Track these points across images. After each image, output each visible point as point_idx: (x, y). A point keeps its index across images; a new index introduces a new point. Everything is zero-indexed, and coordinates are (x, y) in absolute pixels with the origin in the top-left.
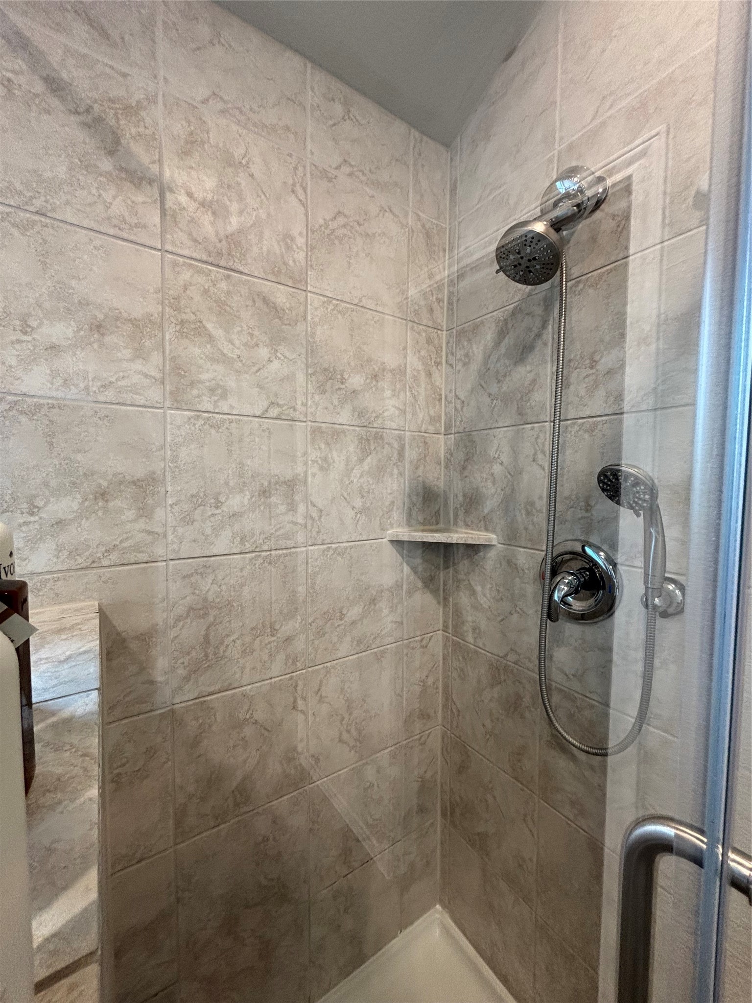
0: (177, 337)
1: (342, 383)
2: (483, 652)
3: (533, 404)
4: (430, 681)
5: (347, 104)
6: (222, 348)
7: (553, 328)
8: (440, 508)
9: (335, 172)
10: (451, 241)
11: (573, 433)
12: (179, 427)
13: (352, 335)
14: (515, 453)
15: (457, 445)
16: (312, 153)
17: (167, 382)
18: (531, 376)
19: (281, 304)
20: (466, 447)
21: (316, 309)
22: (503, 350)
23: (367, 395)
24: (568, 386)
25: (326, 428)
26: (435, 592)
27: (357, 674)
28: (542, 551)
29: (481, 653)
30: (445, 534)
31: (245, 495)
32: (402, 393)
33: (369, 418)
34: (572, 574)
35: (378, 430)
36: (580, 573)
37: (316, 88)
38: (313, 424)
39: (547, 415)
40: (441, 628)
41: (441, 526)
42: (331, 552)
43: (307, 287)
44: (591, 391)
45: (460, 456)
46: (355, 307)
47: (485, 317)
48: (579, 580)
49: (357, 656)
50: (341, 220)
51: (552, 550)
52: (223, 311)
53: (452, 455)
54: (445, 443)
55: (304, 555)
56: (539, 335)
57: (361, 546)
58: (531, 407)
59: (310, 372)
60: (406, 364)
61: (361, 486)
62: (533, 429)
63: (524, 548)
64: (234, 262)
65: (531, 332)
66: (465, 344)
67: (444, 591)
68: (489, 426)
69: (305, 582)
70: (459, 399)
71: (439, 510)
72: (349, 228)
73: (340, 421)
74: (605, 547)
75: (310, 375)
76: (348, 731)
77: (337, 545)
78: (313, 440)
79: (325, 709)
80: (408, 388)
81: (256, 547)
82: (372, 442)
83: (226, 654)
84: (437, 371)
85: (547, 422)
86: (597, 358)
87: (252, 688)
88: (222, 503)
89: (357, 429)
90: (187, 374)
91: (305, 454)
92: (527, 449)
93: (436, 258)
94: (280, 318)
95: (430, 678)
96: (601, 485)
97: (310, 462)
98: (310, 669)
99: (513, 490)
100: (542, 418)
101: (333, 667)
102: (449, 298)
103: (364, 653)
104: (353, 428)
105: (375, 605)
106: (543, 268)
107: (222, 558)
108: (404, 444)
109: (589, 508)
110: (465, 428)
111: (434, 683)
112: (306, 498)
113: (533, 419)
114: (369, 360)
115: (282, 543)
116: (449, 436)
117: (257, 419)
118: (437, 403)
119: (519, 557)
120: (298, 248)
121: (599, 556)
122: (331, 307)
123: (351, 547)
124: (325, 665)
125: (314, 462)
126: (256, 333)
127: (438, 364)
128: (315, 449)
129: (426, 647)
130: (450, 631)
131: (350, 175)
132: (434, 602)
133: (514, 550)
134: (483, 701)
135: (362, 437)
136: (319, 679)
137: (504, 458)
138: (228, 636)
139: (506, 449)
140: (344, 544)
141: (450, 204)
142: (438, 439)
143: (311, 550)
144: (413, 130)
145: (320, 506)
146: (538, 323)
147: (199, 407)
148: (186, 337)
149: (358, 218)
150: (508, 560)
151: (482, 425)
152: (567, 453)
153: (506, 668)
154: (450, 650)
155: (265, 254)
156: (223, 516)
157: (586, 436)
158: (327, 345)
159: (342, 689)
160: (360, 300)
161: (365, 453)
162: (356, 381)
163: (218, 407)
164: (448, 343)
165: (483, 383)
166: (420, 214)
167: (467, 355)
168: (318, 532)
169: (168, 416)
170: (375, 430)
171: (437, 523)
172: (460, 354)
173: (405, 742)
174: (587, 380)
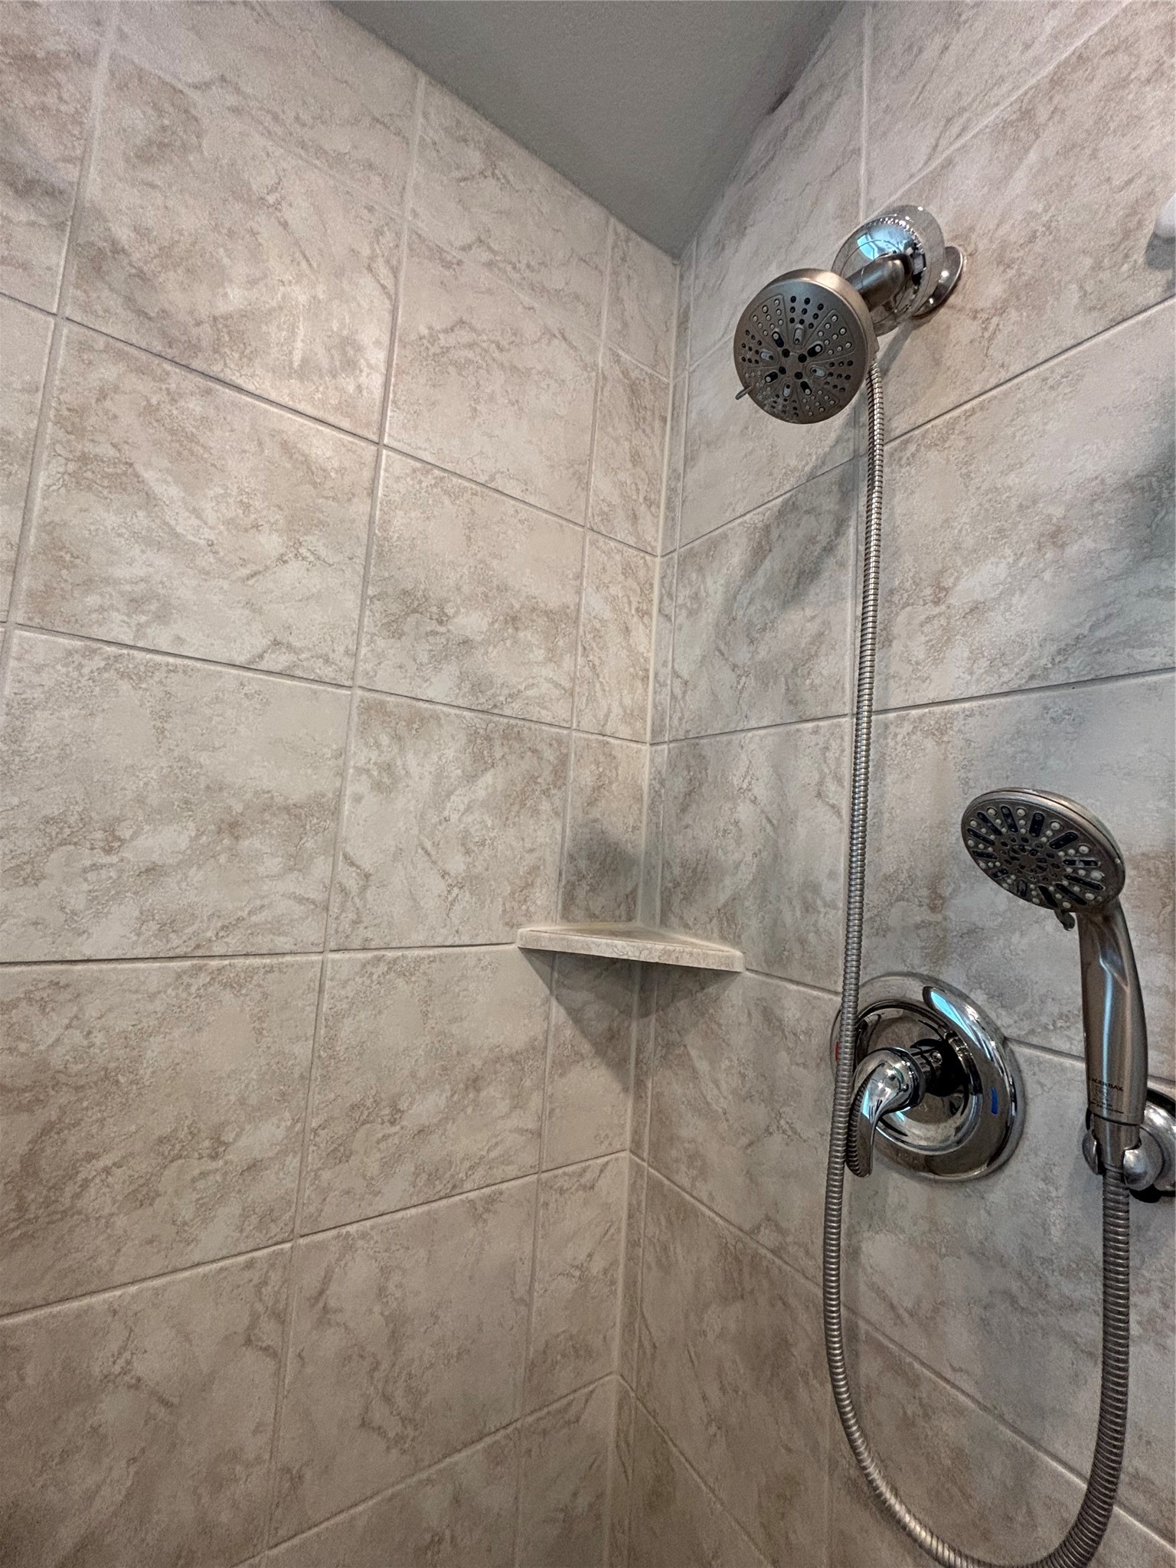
0: (64, 485)
1: (441, 623)
2: (708, 1212)
3: (817, 681)
4: (597, 1267)
5: (490, 152)
6: (173, 523)
7: (857, 533)
8: (637, 885)
9: (460, 255)
10: (677, 404)
11: (900, 737)
12: (38, 669)
13: (469, 538)
14: (780, 777)
15: (672, 765)
16: (415, 214)
17: (26, 569)
18: (812, 628)
19: (320, 460)
20: (688, 768)
21: (398, 479)
22: (760, 580)
23: (493, 653)
24: (888, 642)
25: (397, 706)
26: (618, 1066)
27: (422, 1253)
28: (836, 993)
29: (703, 1215)
30: (639, 943)
31: (186, 828)
32: (567, 657)
33: (494, 696)
34: (902, 1056)
35: (513, 722)
36: (921, 1053)
37: (432, 116)
38: (367, 694)
39: (845, 703)
40: (628, 1144)
41: (638, 923)
42: (383, 968)
43: (381, 435)
44: (938, 649)
45: (679, 785)
46: (478, 488)
47: (730, 525)
48: (918, 1070)
49: (425, 1208)
50: (464, 336)
51: (856, 997)
52: (186, 453)
53: (662, 783)
54: (652, 761)
55: (318, 969)
56: (829, 549)
57: (457, 957)
58: (813, 688)
59: (370, 592)
60: (579, 604)
61: (466, 831)
62: (816, 731)
63: (798, 983)
64: (225, 364)
65: (813, 544)
66: (694, 576)
67: (637, 1063)
68: (732, 727)
69: (310, 1032)
70: (678, 677)
71: (634, 890)
72: (478, 350)
73: (430, 694)
74: (979, 997)
75: (371, 599)
76: (387, 1399)
77: (399, 953)
78: (365, 727)
79: (332, 1342)
80: (580, 648)
81: (198, 947)
82: (498, 743)
83: (79, 1204)
84: (641, 627)
85: (845, 715)
86: (948, 582)
87: (141, 1291)
88: (122, 841)
89: (466, 713)
90: (78, 561)
91: (341, 753)
92: (805, 770)
93: (648, 430)
94: (315, 484)
95: (596, 1257)
96: (971, 842)
97: (351, 771)
98: (301, 1241)
99: (776, 857)
100: (834, 709)
101: (364, 1236)
102: (669, 500)
103: (444, 1202)
104: (458, 712)
105: (478, 1091)
106: (831, 374)
107: (104, 966)
108: (567, 755)
109: (939, 902)
110: (687, 732)
111: (605, 1272)
112: (333, 846)
113: (818, 711)
114: (503, 589)
115: (264, 942)
116: (659, 748)
117: (234, 671)
118: (639, 684)
119: (788, 1003)
120: (369, 366)
121: (963, 1012)
122: (429, 480)
123: (432, 960)
124: (344, 1230)
125: (360, 770)
126: (257, 503)
127: (643, 613)
128: (366, 744)
129: (592, 1187)
130: (645, 1155)
131: (490, 265)
132: (616, 1087)
133: (778, 986)
134: (704, 1333)
135: (476, 732)
136: (324, 1265)
137: (760, 790)
138: (91, 1157)
139: (764, 772)
140: (416, 952)
141: (677, 346)
142: (638, 751)
143: (334, 961)
144: (613, 220)
145: (367, 866)
146: (827, 526)
147: (97, 632)
148: (89, 488)
149: (499, 338)
150: (765, 1008)
151: (717, 727)
152: (889, 780)
153: (755, 1260)
154: (643, 1197)
155: (296, 365)
156: (122, 871)
157: (929, 744)
158: (413, 547)
159: (382, 1292)
160: (492, 478)
161: (481, 763)
162: (472, 622)
163: (145, 635)
164: (663, 578)
165: (722, 647)
166: (620, 352)
167: (695, 597)
168: (355, 923)
169: (15, 641)
170: (505, 720)
171: (630, 919)
172: (683, 595)
173: (530, 1419)
174: (927, 628)
